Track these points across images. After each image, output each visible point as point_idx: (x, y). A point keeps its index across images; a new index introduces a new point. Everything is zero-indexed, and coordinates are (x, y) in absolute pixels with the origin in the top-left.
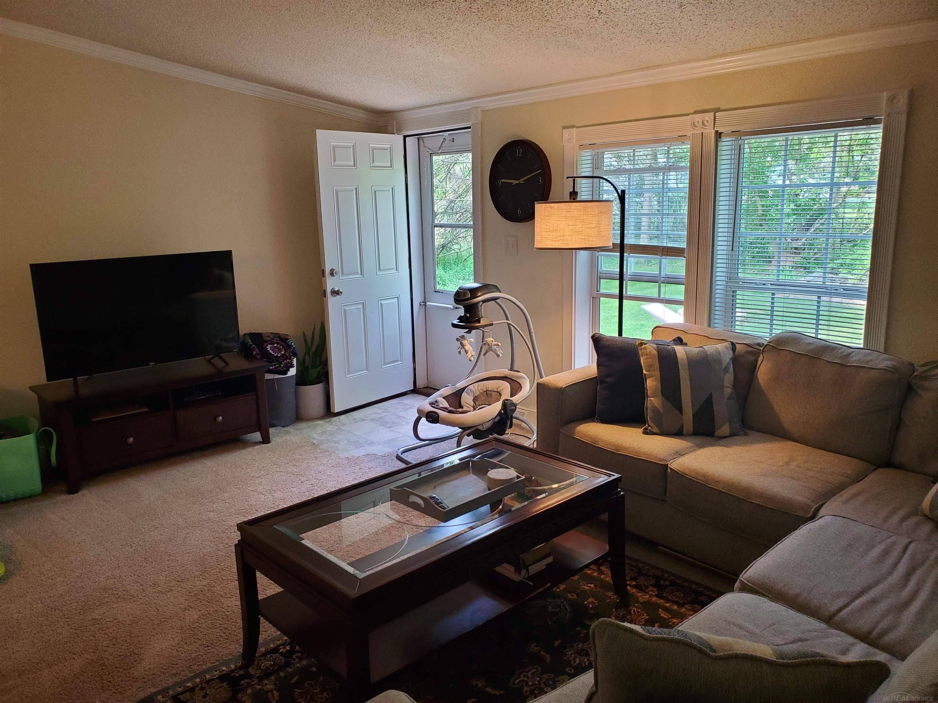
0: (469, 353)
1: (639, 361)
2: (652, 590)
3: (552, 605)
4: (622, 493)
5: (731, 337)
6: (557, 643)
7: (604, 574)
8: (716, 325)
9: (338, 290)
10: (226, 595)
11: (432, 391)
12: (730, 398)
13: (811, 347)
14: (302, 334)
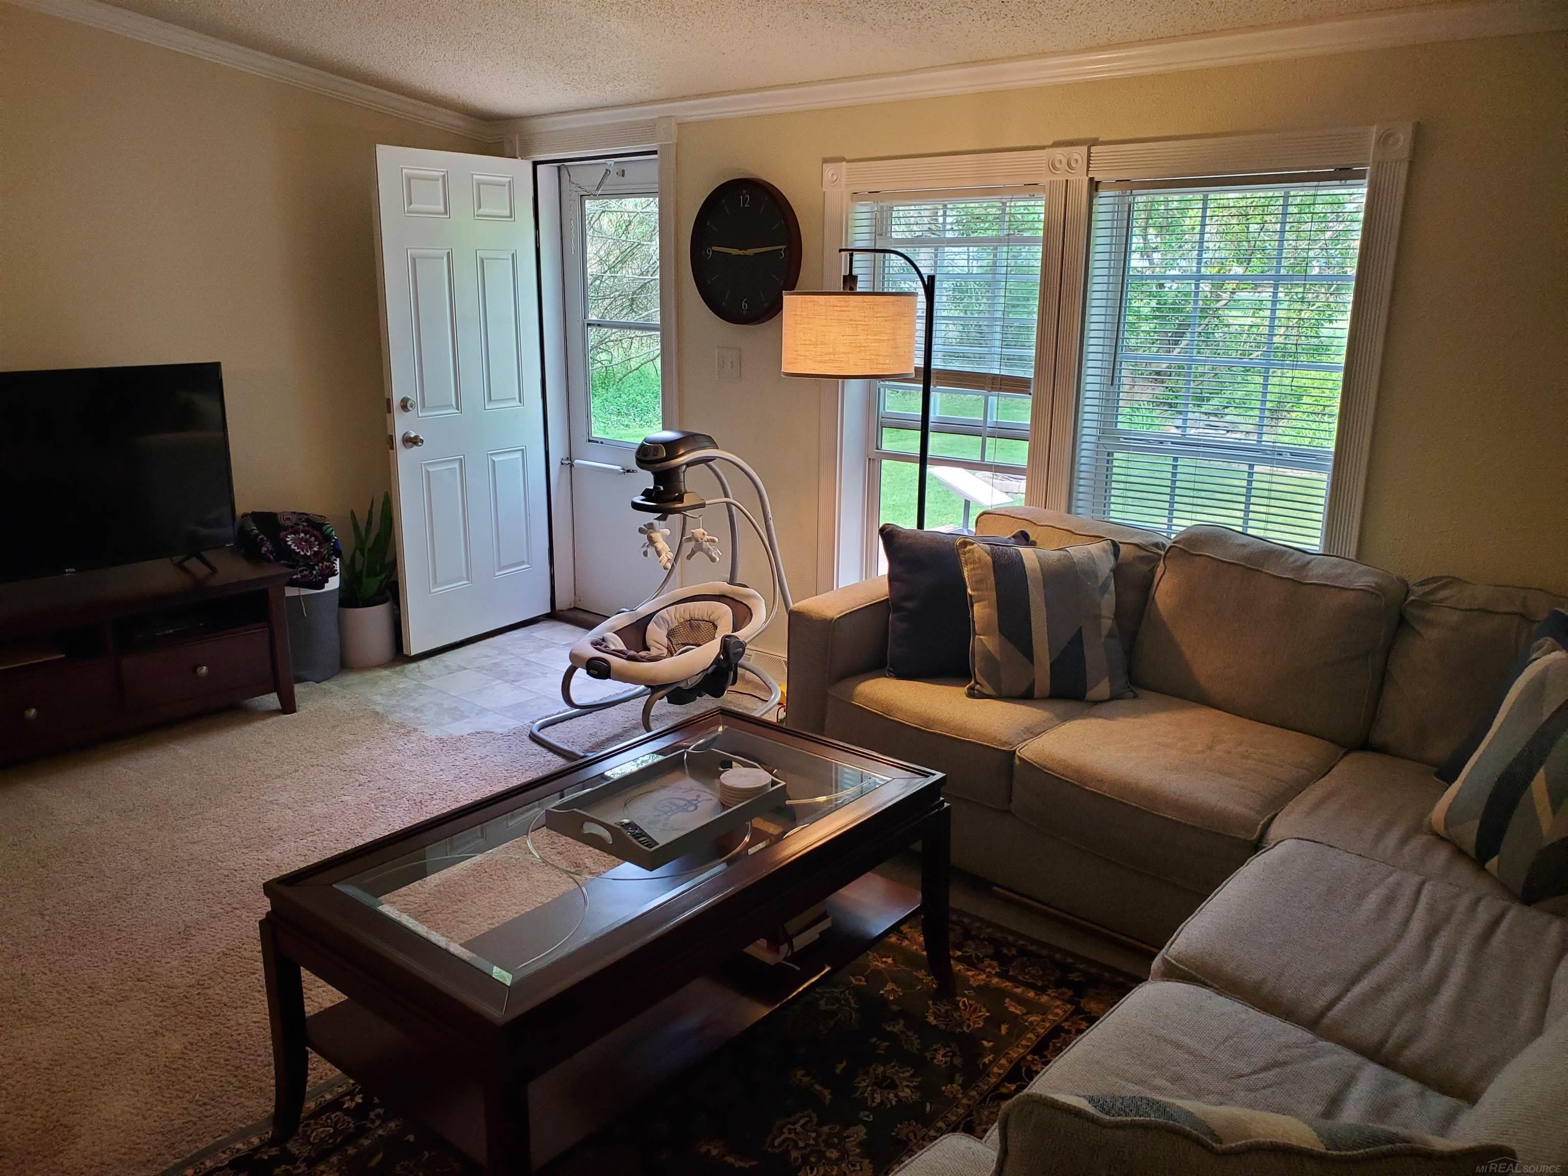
0: (663, 555)
1: (962, 573)
2: (989, 966)
3: (825, 999)
4: (946, 805)
5: (1110, 531)
6: (839, 1068)
7: (907, 939)
8: (1080, 510)
9: (416, 437)
10: (233, 1002)
11: (597, 619)
12: (1110, 635)
13: (1246, 551)
14: (349, 515)
